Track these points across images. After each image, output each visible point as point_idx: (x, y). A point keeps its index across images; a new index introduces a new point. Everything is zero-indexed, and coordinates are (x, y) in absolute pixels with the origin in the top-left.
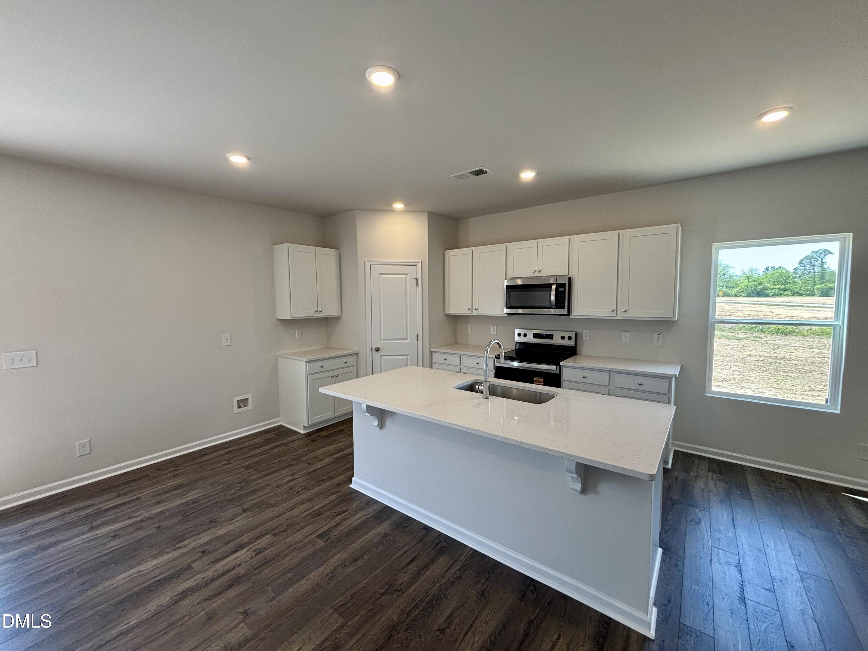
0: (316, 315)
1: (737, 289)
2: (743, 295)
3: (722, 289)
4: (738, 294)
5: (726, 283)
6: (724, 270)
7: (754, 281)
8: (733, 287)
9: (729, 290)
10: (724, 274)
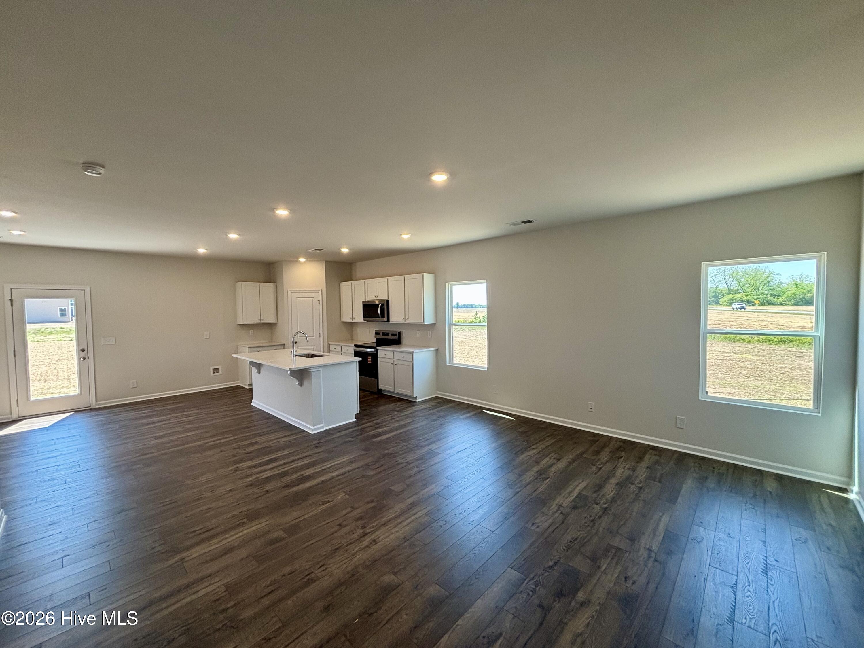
0: (260, 321)
1: (783, 298)
2: (790, 303)
3: (765, 298)
4: (784, 302)
5: (771, 291)
6: (768, 277)
7: (802, 288)
8: (779, 296)
9: (774, 298)
10: (769, 282)
